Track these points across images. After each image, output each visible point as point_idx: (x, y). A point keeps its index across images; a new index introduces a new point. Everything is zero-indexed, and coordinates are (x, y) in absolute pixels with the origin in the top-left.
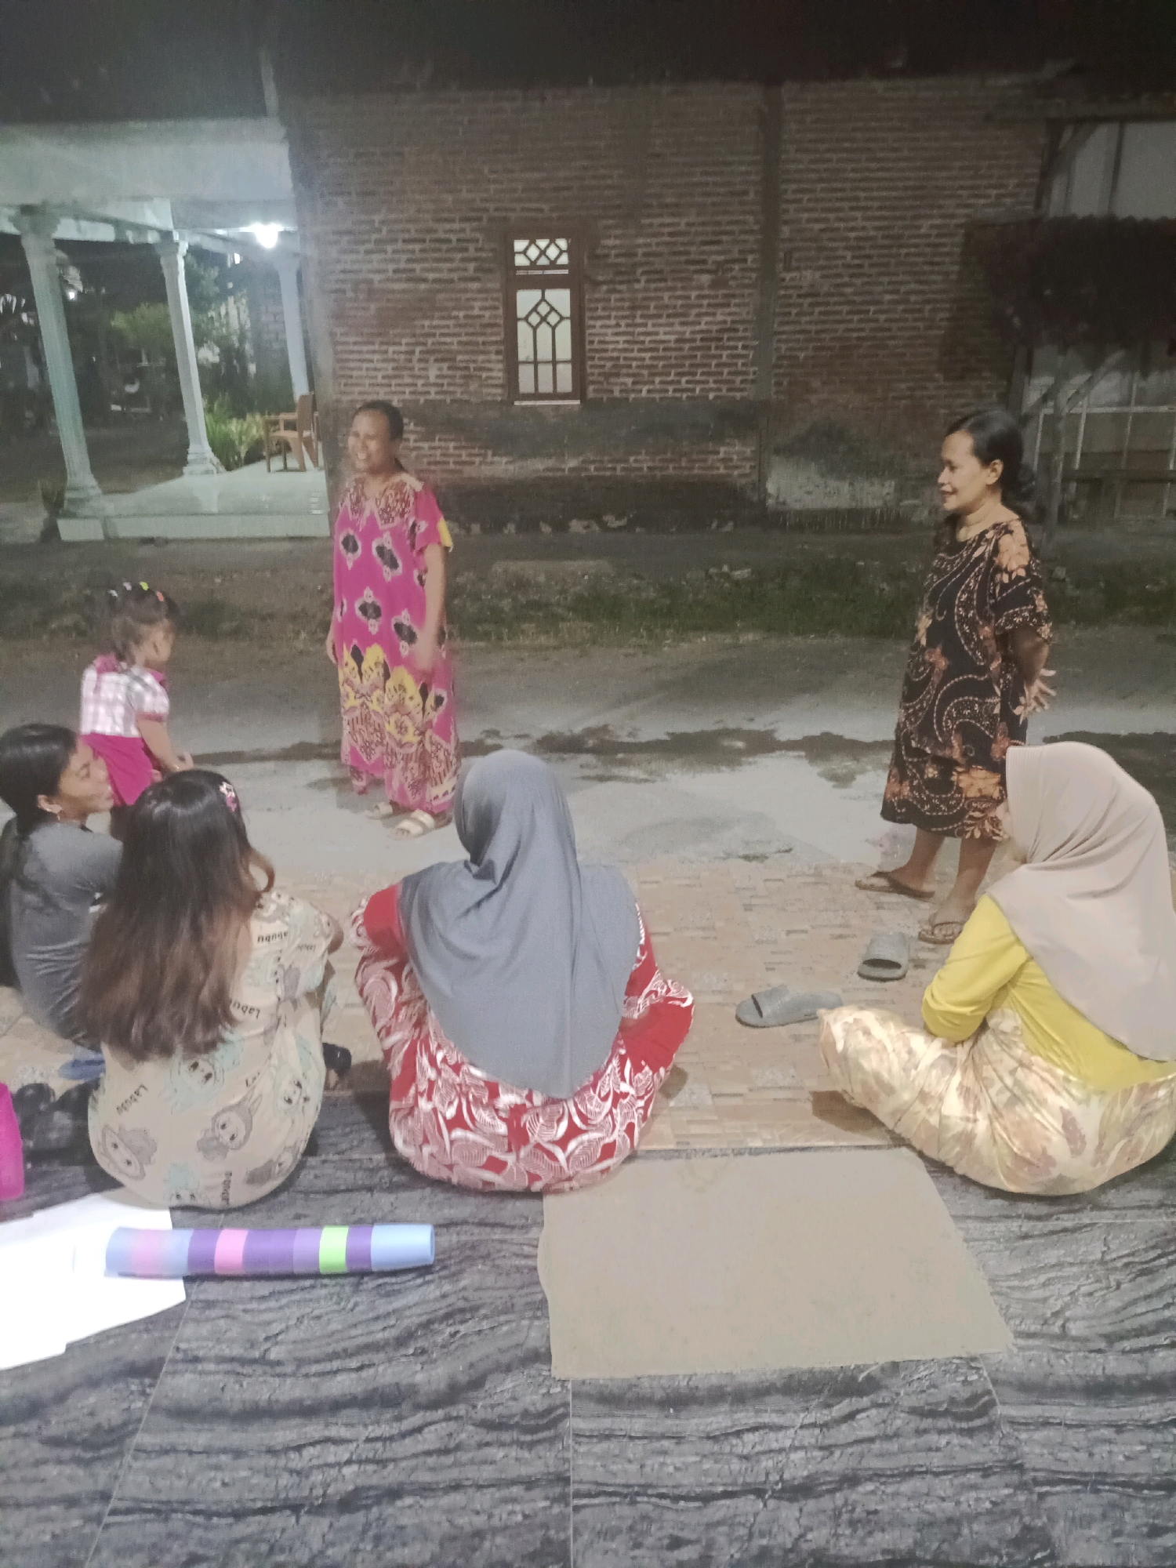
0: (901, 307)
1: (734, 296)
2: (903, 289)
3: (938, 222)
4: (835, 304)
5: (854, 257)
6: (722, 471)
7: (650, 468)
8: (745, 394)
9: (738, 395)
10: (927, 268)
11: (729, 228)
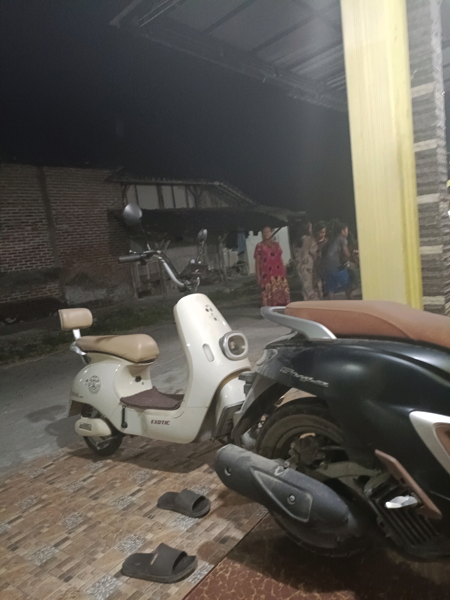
0: (94, 235)
1: (40, 233)
2: (94, 229)
3: (99, 210)
4: (75, 235)
5: (77, 220)
6: (49, 294)
7: (21, 297)
8: (52, 266)
9: (50, 267)
10: (99, 223)
11: (34, 211)
